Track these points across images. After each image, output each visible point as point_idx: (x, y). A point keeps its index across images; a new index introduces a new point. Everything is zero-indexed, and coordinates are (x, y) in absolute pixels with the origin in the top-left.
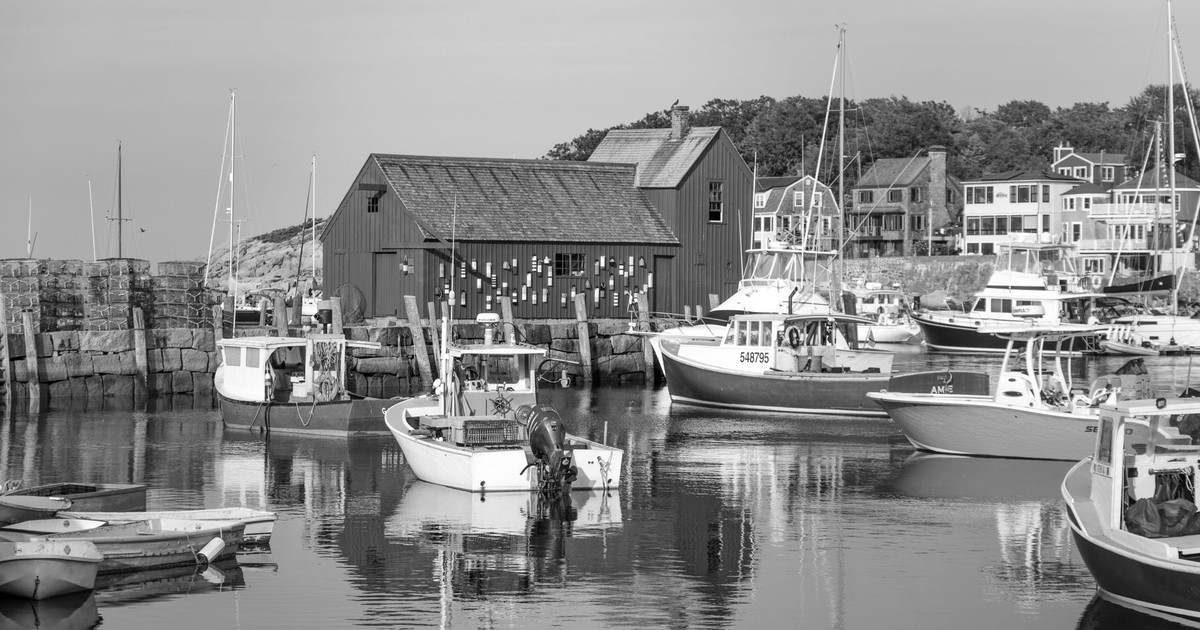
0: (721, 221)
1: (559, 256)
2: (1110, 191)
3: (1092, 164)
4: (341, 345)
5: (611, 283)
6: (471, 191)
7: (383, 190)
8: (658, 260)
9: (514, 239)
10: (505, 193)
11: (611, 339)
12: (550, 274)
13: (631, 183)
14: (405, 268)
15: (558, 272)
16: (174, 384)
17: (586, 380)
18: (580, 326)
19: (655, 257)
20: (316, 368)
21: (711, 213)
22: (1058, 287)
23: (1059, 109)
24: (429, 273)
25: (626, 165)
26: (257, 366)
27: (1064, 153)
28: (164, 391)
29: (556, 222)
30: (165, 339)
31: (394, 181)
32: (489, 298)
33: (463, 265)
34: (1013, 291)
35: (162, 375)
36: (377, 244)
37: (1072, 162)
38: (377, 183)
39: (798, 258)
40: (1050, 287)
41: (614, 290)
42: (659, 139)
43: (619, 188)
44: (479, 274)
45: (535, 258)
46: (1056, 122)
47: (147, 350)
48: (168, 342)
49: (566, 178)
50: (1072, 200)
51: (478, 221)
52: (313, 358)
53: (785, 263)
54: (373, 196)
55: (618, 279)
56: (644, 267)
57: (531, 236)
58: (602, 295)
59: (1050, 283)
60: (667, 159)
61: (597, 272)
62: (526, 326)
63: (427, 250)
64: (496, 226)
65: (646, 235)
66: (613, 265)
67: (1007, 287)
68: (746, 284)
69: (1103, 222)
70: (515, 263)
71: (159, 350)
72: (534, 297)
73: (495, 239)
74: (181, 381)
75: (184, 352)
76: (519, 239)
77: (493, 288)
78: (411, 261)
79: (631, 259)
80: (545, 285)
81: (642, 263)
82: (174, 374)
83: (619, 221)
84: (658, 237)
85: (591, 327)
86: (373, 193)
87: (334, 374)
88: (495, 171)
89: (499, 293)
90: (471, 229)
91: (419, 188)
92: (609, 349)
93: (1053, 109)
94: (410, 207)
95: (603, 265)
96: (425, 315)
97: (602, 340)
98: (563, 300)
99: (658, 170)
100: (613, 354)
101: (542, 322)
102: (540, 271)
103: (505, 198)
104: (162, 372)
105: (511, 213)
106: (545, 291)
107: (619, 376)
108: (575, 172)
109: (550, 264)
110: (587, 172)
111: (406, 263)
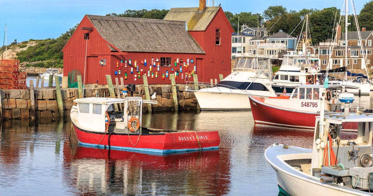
0: (220, 45)
1: (161, 59)
2: (265, 39)
3: (254, 31)
4: (140, 102)
5: (181, 69)
6: (126, 31)
7: (92, 30)
8: (197, 60)
9: (145, 51)
10: (139, 32)
11: (184, 92)
12: (158, 66)
13: (184, 29)
14: (102, 63)
15: (161, 65)
16: (13, 114)
17: (176, 110)
18: (173, 87)
19: (197, 59)
20: (129, 114)
21: (216, 41)
22: (305, 71)
23: (236, 14)
24: (113, 65)
25: (182, 22)
26: (101, 114)
27: (245, 27)
28: (9, 118)
29: (160, 44)
30: (9, 95)
31: (97, 26)
32: (136, 76)
33: (126, 62)
34: (288, 72)
35: (8, 111)
36: (89, 53)
37: (248, 30)
38: (89, 27)
39: (256, 60)
40: (302, 71)
41: (182, 73)
42: (193, 11)
43: (180, 31)
44: (132, 66)
45: (153, 59)
46: (235, 18)
47: (2, 99)
48: (10, 96)
49: (160, 26)
50: (253, 42)
51: (131, 43)
52: (128, 109)
53: (251, 62)
54: (87, 33)
55: (183, 68)
56: (193, 63)
57: (151, 50)
58: (178, 75)
59: (302, 70)
60: (199, 19)
61: (176, 65)
62: (152, 88)
63: (112, 55)
64: (138, 46)
65: (193, 50)
66: (181, 62)
67: (286, 71)
68: (234, 70)
69: (263, 49)
70: (145, 62)
71: (7, 99)
72: (153, 75)
73: (138, 51)
74: (16, 113)
75: (17, 100)
76: (147, 51)
77: (137, 72)
78: (105, 60)
79: (188, 60)
80: (156, 71)
81: (192, 61)
82: (13, 110)
83: (183, 44)
84: (198, 51)
85: (177, 88)
86: (87, 32)
87: (137, 117)
88: (134, 23)
89: (139, 73)
90: (128, 47)
91: (106, 29)
92: (183, 97)
93: (234, 14)
94: (104, 37)
95: (178, 62)
96: (114, 83)
97: (180, 93)
98: (163, 77)
99: (196, 24)
100: (185, 99)
101: (159, 86)
102: (155, 64)
103: (139, 34)
104: (8, 109)
105: (142, 40)
106: (157, 73)
107: (187, 108)
108: (164, 24)
109: (159, 62)
110: (168, 24)
111: (102, 61)
